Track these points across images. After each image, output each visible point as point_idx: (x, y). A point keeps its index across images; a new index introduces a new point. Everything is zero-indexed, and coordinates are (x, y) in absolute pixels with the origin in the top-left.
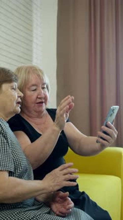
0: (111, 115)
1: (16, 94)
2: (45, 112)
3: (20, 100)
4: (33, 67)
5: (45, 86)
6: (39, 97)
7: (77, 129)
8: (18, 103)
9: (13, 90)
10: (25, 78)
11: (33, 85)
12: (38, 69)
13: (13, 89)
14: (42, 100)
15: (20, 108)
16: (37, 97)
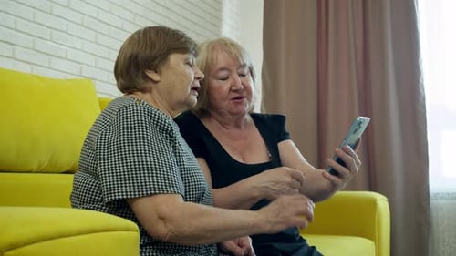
0: (356, 130)
1: (193, 74)
2: (248, 118)
3: (197, 84)
4: (222, 40)
5: (246, 71)
6: (234, 88)
7: (301, 156)
8: (194, 89)
9: (188, 66)
10: (207, 60)
11: (222, 69)
12: (228, 42)
13: (188, 63)
14: (241, 95)
15: (197, 98)
16: (230, 90)
